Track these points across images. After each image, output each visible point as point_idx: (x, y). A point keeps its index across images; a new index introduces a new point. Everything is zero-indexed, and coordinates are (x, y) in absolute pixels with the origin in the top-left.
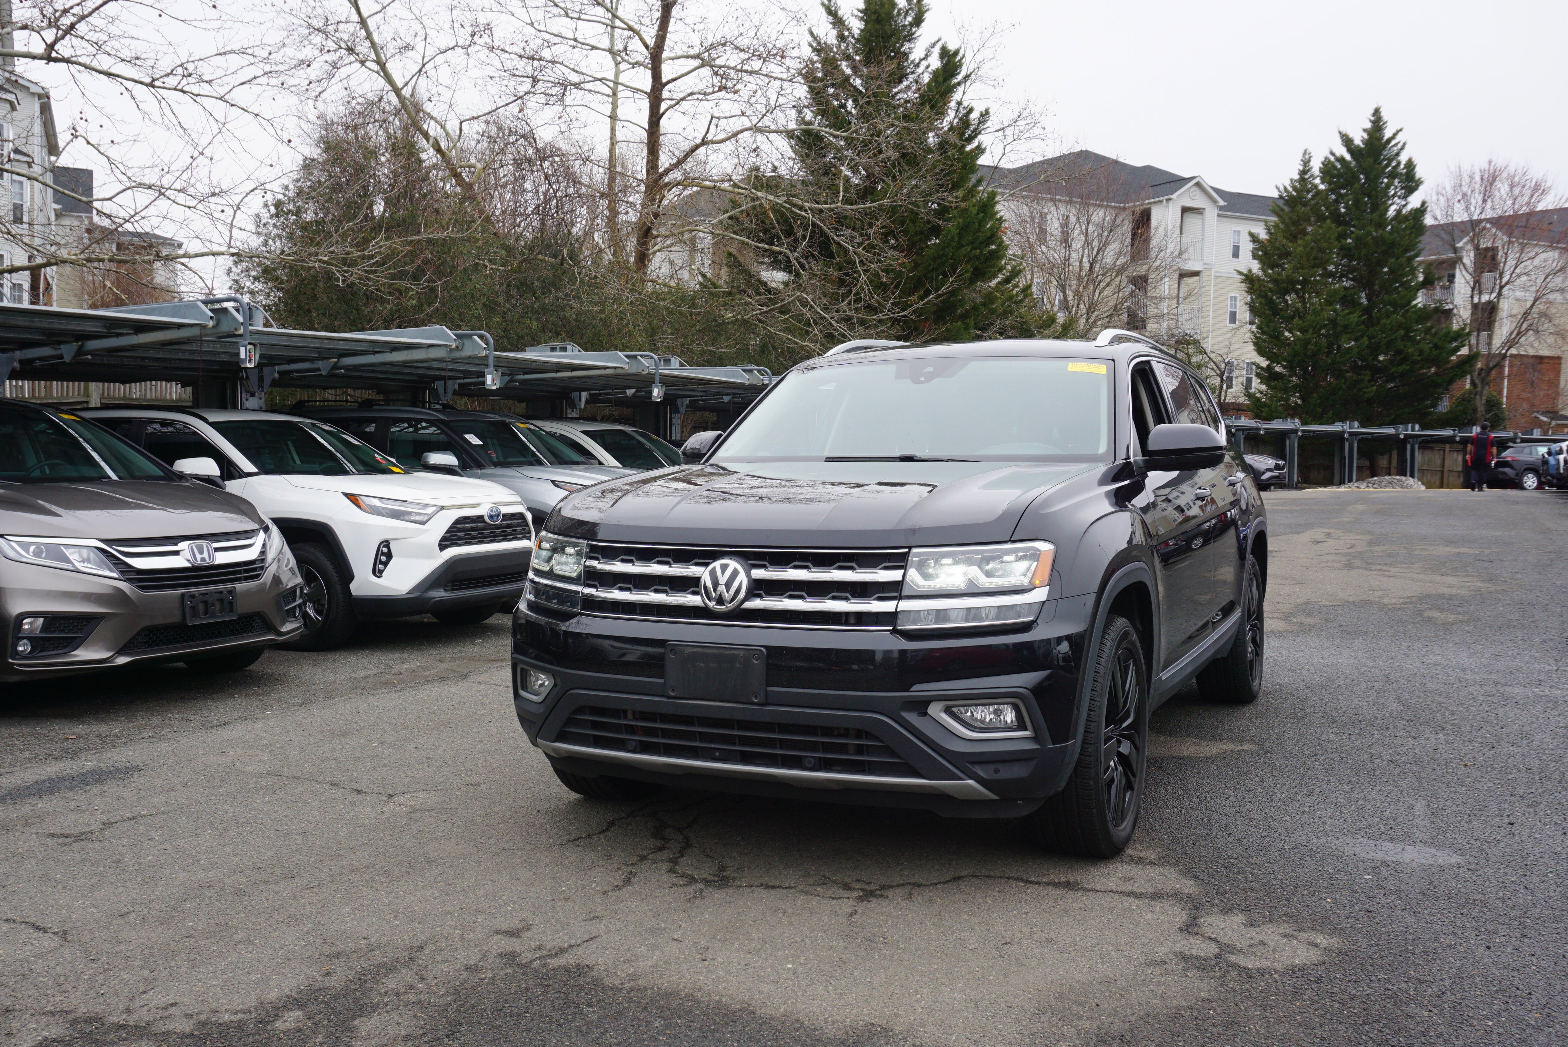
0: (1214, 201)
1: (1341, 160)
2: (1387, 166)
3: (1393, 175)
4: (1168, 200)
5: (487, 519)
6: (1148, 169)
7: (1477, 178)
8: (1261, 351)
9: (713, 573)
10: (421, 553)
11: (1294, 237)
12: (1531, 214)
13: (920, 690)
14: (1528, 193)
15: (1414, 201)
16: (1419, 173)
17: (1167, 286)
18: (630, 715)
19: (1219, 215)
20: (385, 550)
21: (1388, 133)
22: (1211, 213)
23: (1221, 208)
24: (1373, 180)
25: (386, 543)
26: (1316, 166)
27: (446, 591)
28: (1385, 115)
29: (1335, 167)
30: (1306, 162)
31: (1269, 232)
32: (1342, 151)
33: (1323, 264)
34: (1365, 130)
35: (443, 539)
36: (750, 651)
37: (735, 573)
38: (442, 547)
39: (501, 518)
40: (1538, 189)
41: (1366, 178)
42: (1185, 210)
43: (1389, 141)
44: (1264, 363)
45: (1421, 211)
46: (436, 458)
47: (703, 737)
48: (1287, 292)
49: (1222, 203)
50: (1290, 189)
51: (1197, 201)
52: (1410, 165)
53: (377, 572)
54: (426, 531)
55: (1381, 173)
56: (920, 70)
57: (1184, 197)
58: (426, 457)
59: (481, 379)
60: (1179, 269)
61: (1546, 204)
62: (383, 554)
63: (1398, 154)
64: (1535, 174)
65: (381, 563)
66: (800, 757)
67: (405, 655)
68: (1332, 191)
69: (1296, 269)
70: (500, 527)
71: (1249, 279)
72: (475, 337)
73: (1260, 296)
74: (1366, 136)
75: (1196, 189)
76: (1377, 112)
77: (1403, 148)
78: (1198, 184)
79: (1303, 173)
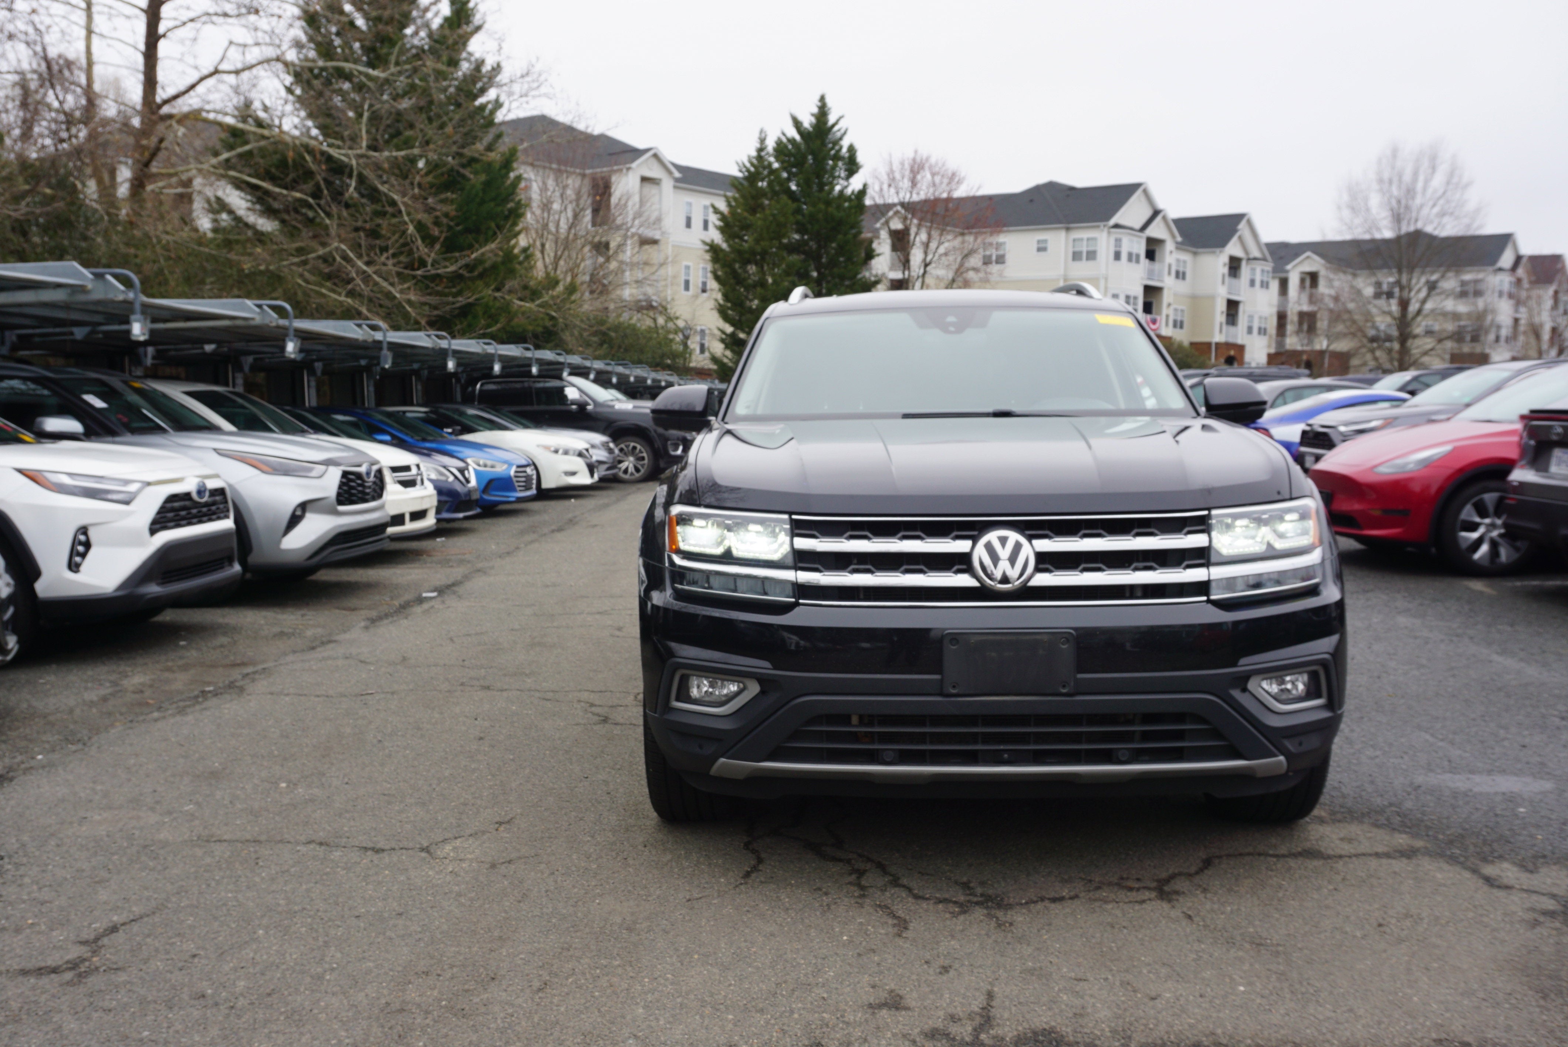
0: (670, 172)
1: (792, 141)
2: (832, 149)
3: (837, 157)
4: (628, 169)
5: (195, 496)
6: (603, 138)
7: (907, 166)
8: (726, 318)
9: (989, 547)
10: (129, 540)
11: (753, 211)
12: (949, 200)
13: (1247, 663)
14: (946, 181)
15: (855, 184)
16: (860, 158)
17: (629, 253)
18: (855, 720)
19: (675, 187)
20: (82, 538)
21: (832, 119)
22: (667, 184)
23: (677, 180)
24: (820, 161)
25: (84, 530)
26: (771, 144)
27: (158, 584)
28: (829, 102)
29: (786, 147)
30: (762, 141)
31: (729, 205)
32: (793, 133)
33: (779, 236)
34: (813, 115)
35: (154, 522)
36: (1057, 636)
37: (1018, 547)
38: (153, 531)
39: (207, 494)
40: (953, 178)
41: (814, 159)
42: (644, 179)
43: (833, 126)
44: (729, 329)
45: (862, 193)
46: (53, 424)
47: (988, 738)
48: (749, 262)
49: (677, 175)
50: (748, 165)
51: (655, 172)
52: (852, 149)
53: (74, 567)
54: (131, 513)
55: (826, 157)
56: (429, 15)
57: (642, 167)
58: (41, 423)
59: (124, 327)
60: (640, 236)
61: (960, 192)
62: (81, 543)
63: (841, 139)
64: (952, 165)
65: (79, 554)
66: (1111, 750)
67: (124, 667)
68: (784, 169)
69: (757, 241)
70: (206, 505)
71: (713, 249)
72: (109, 278)
73: (724, 266)
74: (813, 120)
75: (654, 161)
76: (822, 99)
77: (845, 133)
78: (656, 156)
79: (760, 150)
